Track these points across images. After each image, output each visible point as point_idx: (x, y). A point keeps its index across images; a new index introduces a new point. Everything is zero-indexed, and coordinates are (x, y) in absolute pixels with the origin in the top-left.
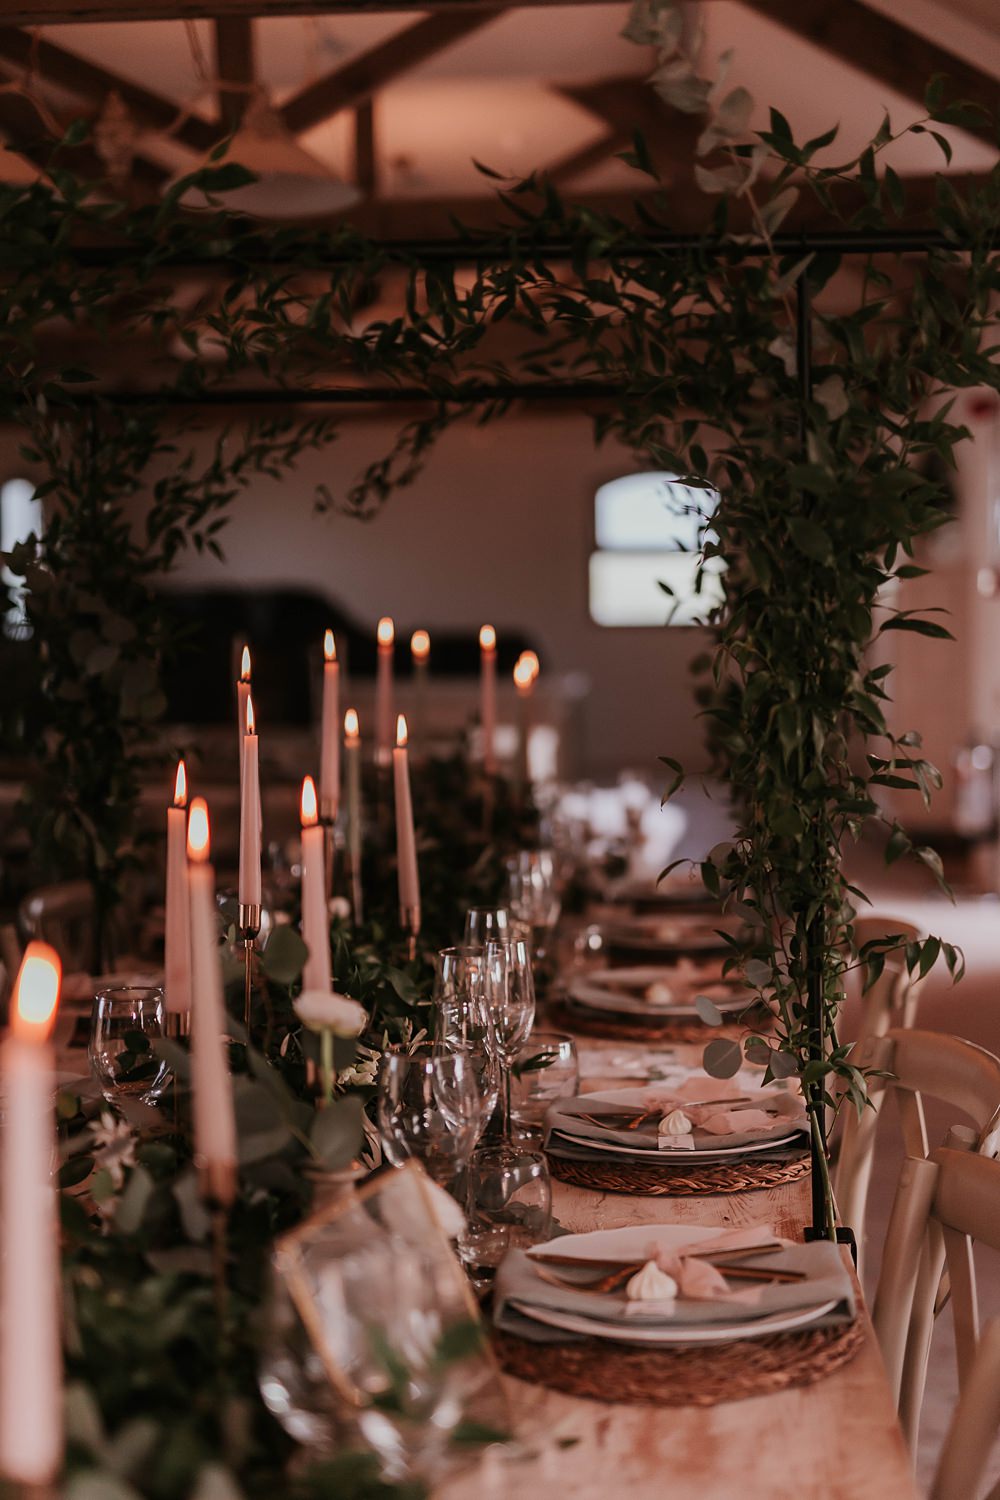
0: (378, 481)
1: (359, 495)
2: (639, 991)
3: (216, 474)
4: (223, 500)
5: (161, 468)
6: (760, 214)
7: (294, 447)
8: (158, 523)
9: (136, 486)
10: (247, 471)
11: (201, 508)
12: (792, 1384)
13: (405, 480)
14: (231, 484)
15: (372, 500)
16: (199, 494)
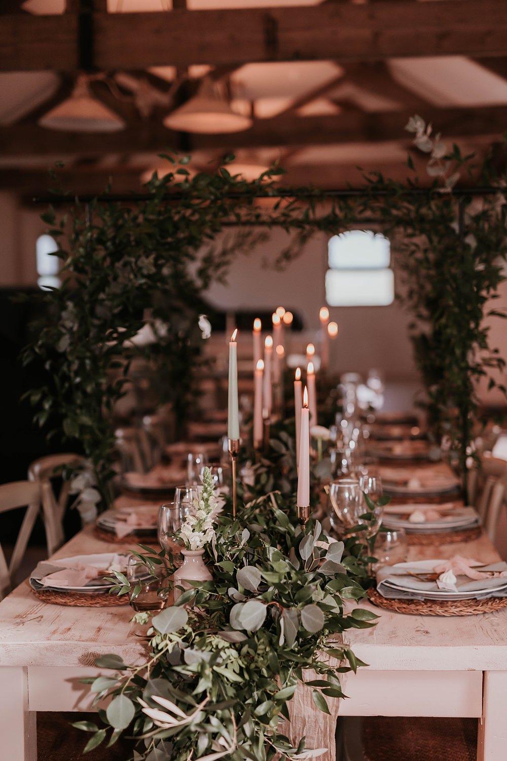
0: (287, 256)
1: (278, 261)
2: (390, 450)
3: (224, 253)
4: (227, 263)
5: (202, 252)
6: (448, 182)
7: (253, 243)
8: (202, 273)
9: (193, 259)
10: (237, 252)
11: (218, 266)
12: (462, 541)
13: (297, 255)
14: (229, 257)
15: (284, 263)
16: (217, 260)
